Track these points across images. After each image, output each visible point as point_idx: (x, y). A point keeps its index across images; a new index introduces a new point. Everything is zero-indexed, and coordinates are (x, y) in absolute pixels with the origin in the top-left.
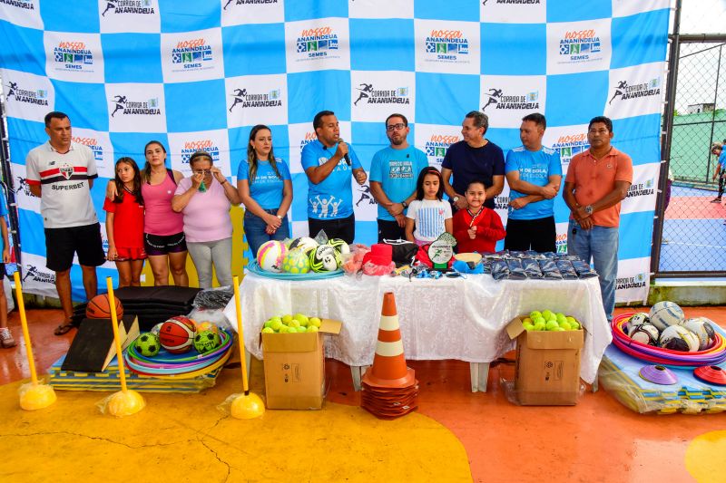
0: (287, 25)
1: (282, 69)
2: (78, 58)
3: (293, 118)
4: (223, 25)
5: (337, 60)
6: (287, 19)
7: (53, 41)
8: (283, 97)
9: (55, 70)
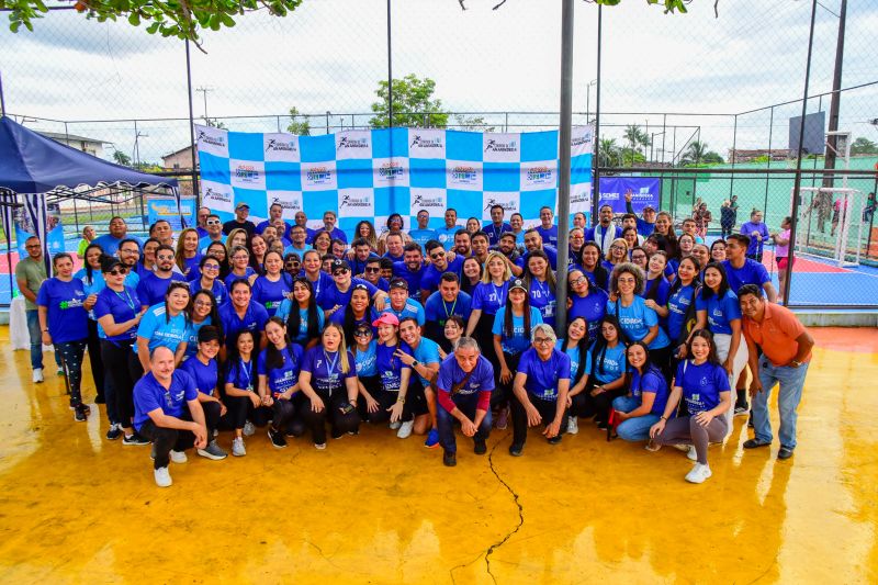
0: (374, 160)
1: (370, 185)
2: (250, 175)
3: (377, 213)
4: (337, 159)
5: (402, 181)
6: (374, 157)
7: (235, 165)
8: (372, 201)
9: (236, 182)
